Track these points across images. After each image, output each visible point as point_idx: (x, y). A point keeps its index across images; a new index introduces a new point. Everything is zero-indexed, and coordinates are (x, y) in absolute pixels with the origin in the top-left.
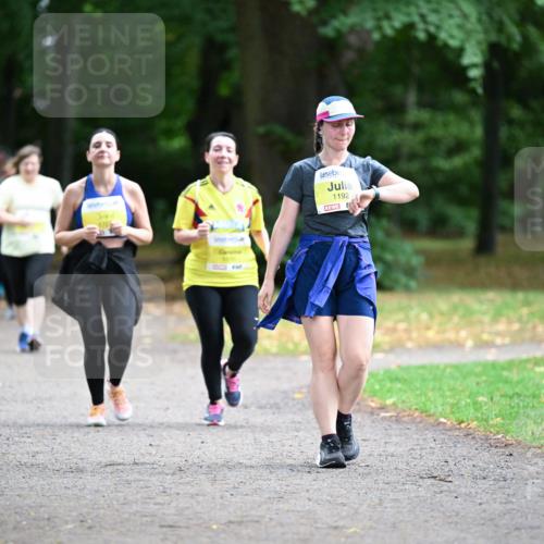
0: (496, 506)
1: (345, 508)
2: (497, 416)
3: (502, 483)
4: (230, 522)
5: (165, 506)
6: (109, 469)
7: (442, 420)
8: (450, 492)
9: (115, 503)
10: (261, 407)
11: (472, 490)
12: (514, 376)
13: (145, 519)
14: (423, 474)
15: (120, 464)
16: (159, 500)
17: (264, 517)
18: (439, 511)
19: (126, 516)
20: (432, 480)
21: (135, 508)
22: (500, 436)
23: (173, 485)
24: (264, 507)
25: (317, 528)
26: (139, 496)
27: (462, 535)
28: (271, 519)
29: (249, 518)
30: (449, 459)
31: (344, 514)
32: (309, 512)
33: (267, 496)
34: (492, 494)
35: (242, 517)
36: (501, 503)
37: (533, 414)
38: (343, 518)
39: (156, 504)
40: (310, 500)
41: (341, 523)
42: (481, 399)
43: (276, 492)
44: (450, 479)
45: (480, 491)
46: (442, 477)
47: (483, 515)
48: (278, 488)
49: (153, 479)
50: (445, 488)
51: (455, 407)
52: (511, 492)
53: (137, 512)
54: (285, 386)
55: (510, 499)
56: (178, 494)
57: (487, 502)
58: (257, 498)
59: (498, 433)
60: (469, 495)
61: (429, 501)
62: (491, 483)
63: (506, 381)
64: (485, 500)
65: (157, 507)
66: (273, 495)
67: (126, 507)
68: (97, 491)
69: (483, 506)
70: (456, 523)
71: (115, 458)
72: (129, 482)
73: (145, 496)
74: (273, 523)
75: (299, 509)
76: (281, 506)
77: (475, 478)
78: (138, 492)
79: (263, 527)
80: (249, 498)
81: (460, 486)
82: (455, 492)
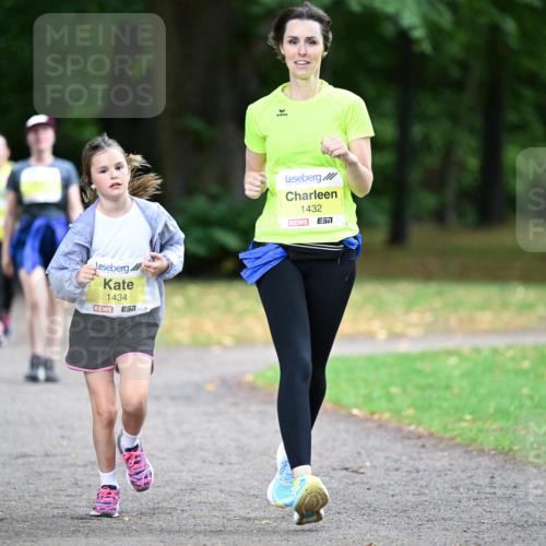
0: (409, 497)
1: (258, 500)
2: (409, 407)
3: (415, 475)
4: (142, 514)
5: (78, 498)
6: (20, 461)
7: (355, 411)
8: (362, 483)
9: (26, 494)
10: (174, 399)
11: (386, 482)
12: (426, 367)
13: (56, 511)
14: (335, 465)
15: (31, 456)
16: (71, 491)
17: (175, 509)
18: (352, 503)
19: (38, 508)
20: (345, 472)
21: (46, 500)
22: (413, 427)
23: (84, 478)
24: (177, 498)
25: (229, 520)
26: (50, 488)
27: (376, 526)
28: (182, 511)
29: (160, 510)
30: (362, 451)
31: (256, 505)
32: (222, 503)
33: (179, 487)
34: (405, 485)
35: (154, 509)
36: (414, 495)
37: (445, 405)
38: (255, 510)
39: (67, 496)
40: (221, 491)
41: (253, 515)
42: (394, 390)
43: (188, 484)
44: (362, 470)
45: (392, 483)
46: (355, 469)
47: (396, 507)
48: (190, 480)
49: (64, 471)
50: (357, 480)
51: (368, 398)
52: (423, 483)
53: (50, 504)
54: (197, 377)
55: (423, 491)
56: (90, 486)
57: (400, 494)
58: (168, 490)
59: (410, 424)
60: (382, 486)
61: (342, 493)
62: (404, 474)
63: (419, 372)
64: (398, 491)
65: (67, 499)
66: (184, 487)
67: (38, 499)
68: (9, 483)
69: (395, 498)
70: (370, 515)
71: (26, 450)
72: (40, 474)
73: (56, 487)
74: (185, 515)
75: (211, 500)
76: (194, 498)
77: (388, 469)
78: (49, 484)
79: (175, 519)
80: (161, 489)
81: (372, 478)
82: (367, 483)
